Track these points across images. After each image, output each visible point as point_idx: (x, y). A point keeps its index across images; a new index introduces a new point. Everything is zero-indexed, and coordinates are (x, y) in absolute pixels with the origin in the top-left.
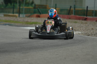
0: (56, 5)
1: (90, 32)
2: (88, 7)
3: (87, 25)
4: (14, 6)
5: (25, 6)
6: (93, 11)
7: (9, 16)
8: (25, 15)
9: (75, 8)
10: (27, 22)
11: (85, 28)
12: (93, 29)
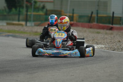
0: (73, 10)
1: (116, 46)
2: (115, 13)
3: (112, 36)
4: (19, 11)
5: (34, 11)
6: (121, 18)
7: (13, 24)
8: (33, 24)
9: (97, 14)
10: (36, 32)
11: (110, 40)
12: (120, 41)
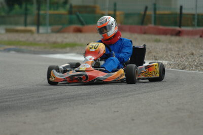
0: (115, 5)
1: (186, 61)
2: (184, 7)
3: (181, 45)
4: (26, 9)
5: (50, 9)
6: (194, 15)
7: (17, 31)
8: (49, 29)
9: (155, 10)
10: (55, 43)
11: (177, 53)
12: (193, 54)
